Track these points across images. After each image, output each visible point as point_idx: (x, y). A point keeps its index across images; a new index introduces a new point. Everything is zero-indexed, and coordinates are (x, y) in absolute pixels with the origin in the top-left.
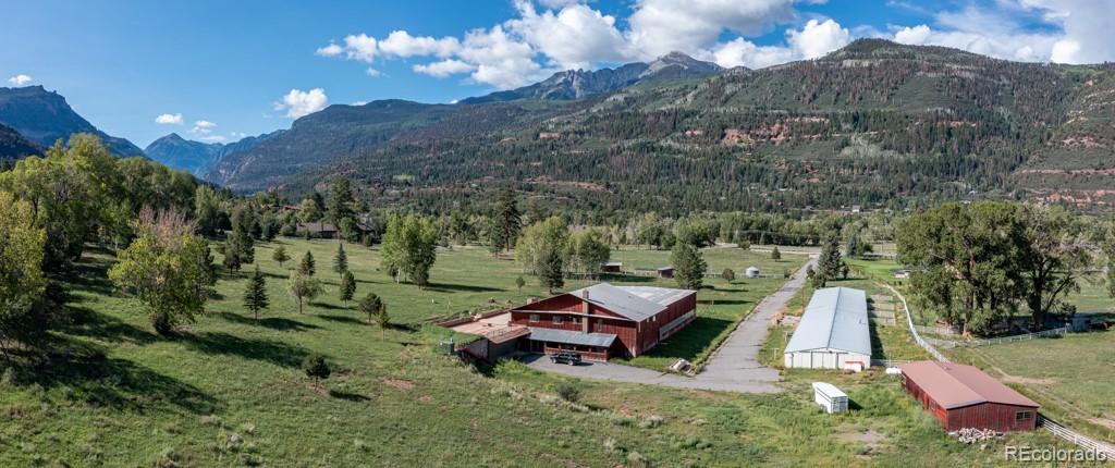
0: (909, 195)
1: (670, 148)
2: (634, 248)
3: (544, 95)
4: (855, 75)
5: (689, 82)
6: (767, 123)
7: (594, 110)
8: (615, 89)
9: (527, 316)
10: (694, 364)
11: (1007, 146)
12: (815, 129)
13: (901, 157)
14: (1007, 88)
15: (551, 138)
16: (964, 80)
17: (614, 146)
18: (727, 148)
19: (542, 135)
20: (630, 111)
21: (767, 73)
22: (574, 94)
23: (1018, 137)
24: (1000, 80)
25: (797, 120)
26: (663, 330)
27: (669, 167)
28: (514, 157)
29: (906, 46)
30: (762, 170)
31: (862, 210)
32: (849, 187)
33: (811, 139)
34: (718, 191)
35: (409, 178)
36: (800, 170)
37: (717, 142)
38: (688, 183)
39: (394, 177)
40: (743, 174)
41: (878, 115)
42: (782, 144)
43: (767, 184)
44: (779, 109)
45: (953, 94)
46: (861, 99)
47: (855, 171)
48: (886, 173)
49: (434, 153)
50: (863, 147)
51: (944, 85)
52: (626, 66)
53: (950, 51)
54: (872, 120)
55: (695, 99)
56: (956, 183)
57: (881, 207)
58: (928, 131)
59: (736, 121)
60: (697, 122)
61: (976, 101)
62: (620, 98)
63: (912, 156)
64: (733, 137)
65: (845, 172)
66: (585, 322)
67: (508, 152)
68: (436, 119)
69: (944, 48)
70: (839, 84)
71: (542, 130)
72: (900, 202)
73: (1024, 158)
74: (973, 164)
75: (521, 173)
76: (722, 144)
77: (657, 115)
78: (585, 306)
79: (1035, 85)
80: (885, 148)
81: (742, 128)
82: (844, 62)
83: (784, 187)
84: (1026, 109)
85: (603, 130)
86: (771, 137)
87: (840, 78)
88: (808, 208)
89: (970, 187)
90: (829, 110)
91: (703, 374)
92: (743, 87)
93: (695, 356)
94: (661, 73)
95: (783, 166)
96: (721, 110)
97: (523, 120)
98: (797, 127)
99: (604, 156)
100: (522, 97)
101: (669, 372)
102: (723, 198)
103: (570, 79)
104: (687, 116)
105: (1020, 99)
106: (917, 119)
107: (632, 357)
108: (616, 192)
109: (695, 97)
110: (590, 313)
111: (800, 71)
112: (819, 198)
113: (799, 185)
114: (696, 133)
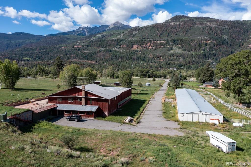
0: (192, 65)
1: (116, 50)
2: (105, 78)
3: (76, 34)
4: (174, 27)
5: (122, 31)
6: (146, 43)
7: (92, 39)
8: (99, 33)
9: (56, 99)
10: (135, 119)
11: (226, 48)
12: (161, 44)
13: (189, 53)
14: (227, 29)
15: (78, 47)
16: (211, 27)
17: (98, 50)
18: (134, 51)
19: (75, 46)
20: (103, 39)
21: (146, 28)
22: (85, 34)
23: (231, 45)
24: (224, 27)
25: (156, 42)
26: (119, 104)
27: (115, 57)
28: (66, 53)
29: (191, 17)
30: (144, 57)
31: (177, 69)
32: (172, 62)
33: (160, 48)
34: (131, 63)
35: (29, 59)
36: (156, 57)
37: (130, 49)
38: (122, 61)
39: (23, 58)
40: (138, 58)
41: (182, 40)
42: (151, 49)
43: (146, 62)
44: (150, 38)
45: (207, 32)
46: (176, 35)
47: (174, 57)
48: (184, 58)
49: (38, 51)
50: (176, 50)
51: (204, 29)
52: (102, 26)
53: (206, 18)
54: (180, 41)
55: (123, 36)
56: (208, 60)
57: (183, 68)
58: (199, 44)
59: (136, 43)
60: (124, 43)
61: (215, 34)
62: (100, 35)
63: (193, 53)
64: (135, 47)
65: (171, 58)
66: (83, 100)
67: (64, 51)
68: (39, 40)
69: (204, 17)
70: (169, 30)
71: (76, 45)
72: (189, 67)
73: (233, 52)
74: (214, 54)
75: (68, 58)
76: (132, 50)
77: (112, 41)
78: (83, 93)
79: (237, 28)
80: (184, 50)
81: (138, 45)
82: (171, 23)
83: (151, 62)
84: (234, 36)
85: (95, 45)
86: (147, 47)
87: (169, 28)
88: (159, 68)
89: (213, 62)
90: (166, 39)
91: (140, 124)
92: (138, 32)
93: (135, 115)
94: (113, 28)
95: (151, 56)
96: (132, 39)
97: (69, 41)
98: (156, 44)
99: (95, 53)
100: (69, 34)
101: (124, 123)
102: (132, 66)
103: (84, 30)
104: (121, 41)
105: (232, 32)
106: (195, 41)
107: (106, 116)
108: (99, 64)
109: (124, 35)
110: (85, 96)
111: (156, 26)
112: (162, 66)
113: (156, 62)
114: (124, 46)
